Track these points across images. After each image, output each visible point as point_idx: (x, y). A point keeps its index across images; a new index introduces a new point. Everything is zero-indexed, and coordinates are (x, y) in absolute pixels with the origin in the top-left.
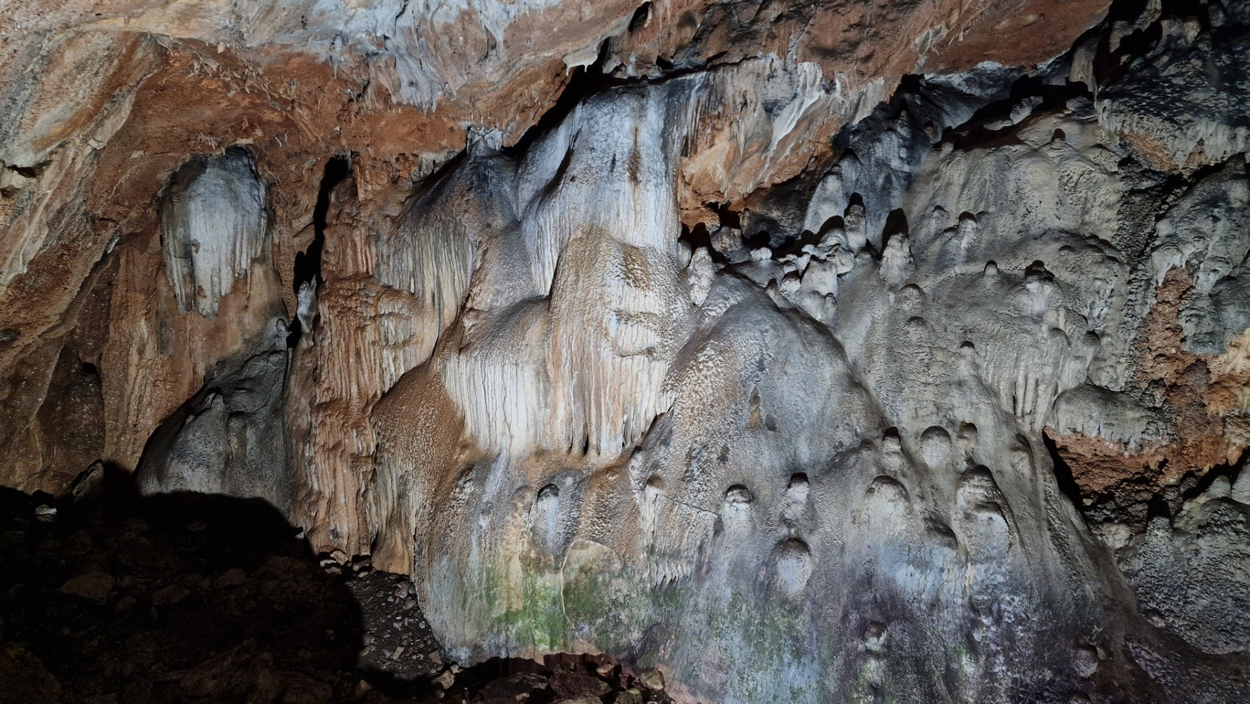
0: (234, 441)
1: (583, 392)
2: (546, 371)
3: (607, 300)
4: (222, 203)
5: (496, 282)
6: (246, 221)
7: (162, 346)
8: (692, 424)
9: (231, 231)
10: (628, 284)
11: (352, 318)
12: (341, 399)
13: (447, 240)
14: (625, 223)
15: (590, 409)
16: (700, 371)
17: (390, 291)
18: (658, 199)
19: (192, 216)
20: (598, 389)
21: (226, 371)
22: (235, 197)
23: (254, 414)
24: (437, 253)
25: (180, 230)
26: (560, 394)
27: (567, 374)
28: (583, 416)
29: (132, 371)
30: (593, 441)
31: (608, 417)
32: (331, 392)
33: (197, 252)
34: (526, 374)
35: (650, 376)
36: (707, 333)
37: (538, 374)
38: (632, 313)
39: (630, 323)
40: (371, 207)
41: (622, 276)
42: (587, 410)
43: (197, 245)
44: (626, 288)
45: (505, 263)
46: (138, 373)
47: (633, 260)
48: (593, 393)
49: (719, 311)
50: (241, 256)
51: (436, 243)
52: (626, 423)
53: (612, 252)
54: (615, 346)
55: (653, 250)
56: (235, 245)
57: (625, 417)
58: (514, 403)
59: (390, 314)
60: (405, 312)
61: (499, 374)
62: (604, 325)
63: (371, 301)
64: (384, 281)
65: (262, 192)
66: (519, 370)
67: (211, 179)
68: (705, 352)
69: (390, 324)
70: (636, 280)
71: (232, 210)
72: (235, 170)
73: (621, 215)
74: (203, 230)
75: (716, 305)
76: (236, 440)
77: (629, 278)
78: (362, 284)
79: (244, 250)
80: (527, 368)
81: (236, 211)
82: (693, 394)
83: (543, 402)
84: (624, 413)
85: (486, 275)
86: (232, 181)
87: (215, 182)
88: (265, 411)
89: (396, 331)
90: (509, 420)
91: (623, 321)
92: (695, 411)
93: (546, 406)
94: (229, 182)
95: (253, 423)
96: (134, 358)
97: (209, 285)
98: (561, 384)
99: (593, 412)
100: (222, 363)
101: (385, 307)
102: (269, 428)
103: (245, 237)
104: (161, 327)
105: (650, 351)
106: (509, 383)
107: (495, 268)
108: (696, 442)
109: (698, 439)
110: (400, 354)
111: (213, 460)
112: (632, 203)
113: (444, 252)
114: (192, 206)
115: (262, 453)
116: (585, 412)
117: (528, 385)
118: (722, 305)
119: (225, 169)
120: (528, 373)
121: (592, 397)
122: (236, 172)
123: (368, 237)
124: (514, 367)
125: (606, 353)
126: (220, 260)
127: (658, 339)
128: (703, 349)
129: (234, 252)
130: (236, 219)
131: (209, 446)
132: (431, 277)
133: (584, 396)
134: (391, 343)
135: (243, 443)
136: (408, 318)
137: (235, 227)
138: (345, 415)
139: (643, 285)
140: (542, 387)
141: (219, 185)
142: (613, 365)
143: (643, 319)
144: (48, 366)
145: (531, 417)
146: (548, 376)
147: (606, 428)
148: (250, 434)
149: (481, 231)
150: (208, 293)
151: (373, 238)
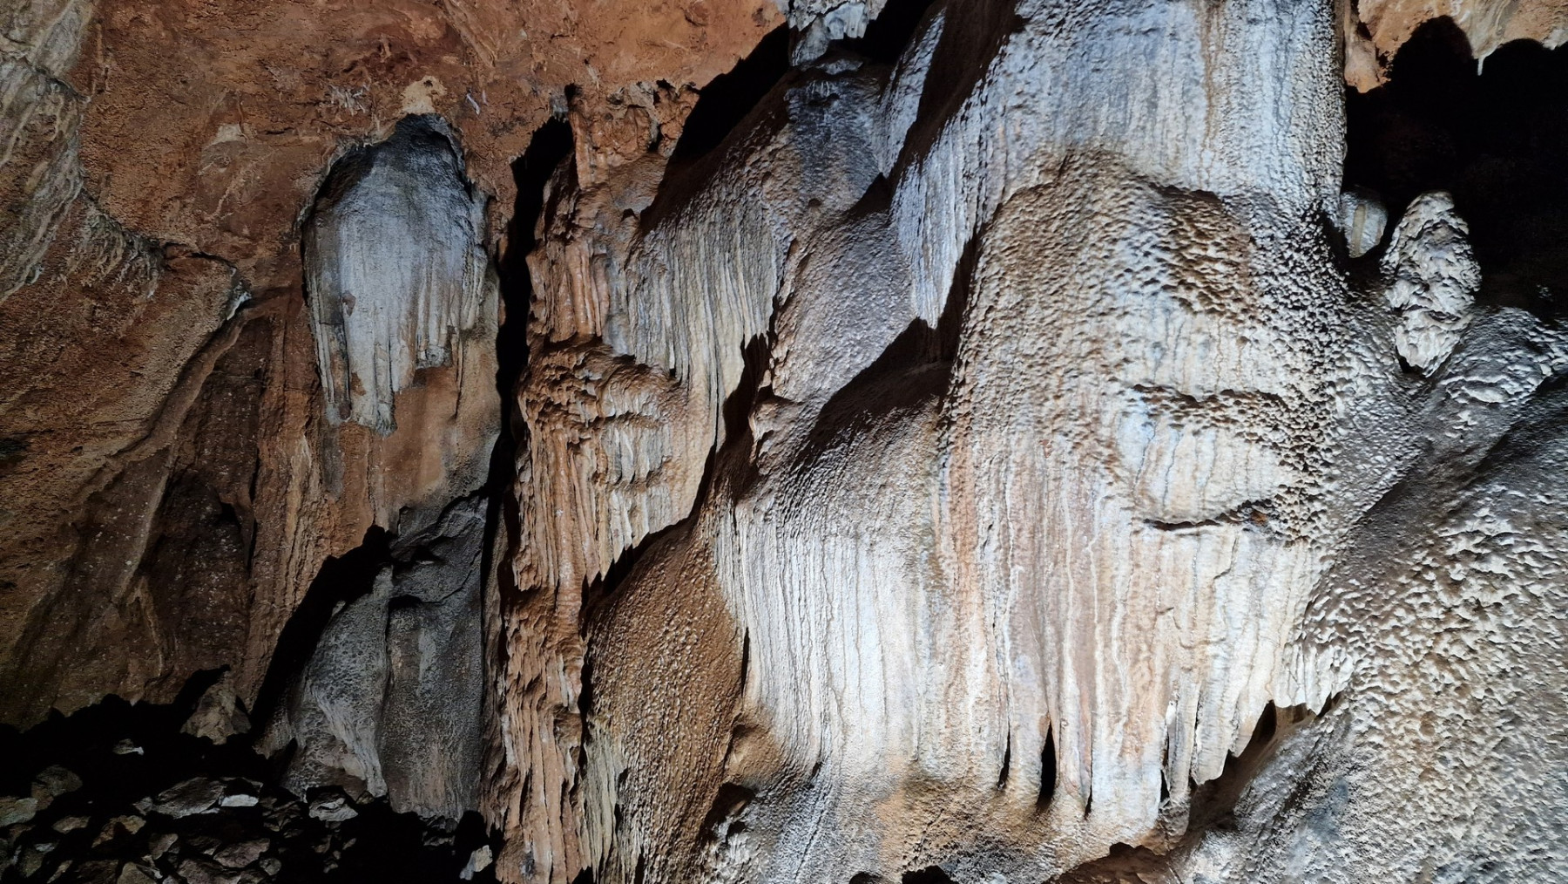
0: (397, 653)
1: (1038, 625)
2: (933, 559)
3: (1115, 356)
4: (393, 226)
5: (823, 333)
6: (436, 260)
7: (327, 480)
8: (1427, 773)
9: (408, 275)
10: (1186, 304)
11: (559, 426)
12: (547, 589)
13: (729, 248)
14: (1177, 130)
15: (1060, 679)
16: (1455, 586)
17: (631, 369)
18: (1285, 44)
19: (343, 250)
20: (1085, 626)
21: (415, 526)
22: (416, 215)
23: (438, 604)
24: (712, 277)
25: (326, 274)
26: (973, 624)
27: (992, 572)
28: (1039, 693)
29: (291, 519)
30: (1069, 767)
31: (1115, 704)
32: (532, 575)
33: (350, 313)
34: (880, 564)
35: (1258, 590)
36: (1473, 460)
37: (911, 564)
38: (1198, 395)
39: (1189, 425)
40: (600, 199)
41: (1164, 280)
42: (1052, 680)
43: (350, 301)
44: (1180, 315)
45: (846, 286)
46: (298, 523)
47: (1200, 234)
48: (1069, 631)
49: (1511, 387)
50: (427, 321)
51: (710, 256)
52: (1174, 731)
53: (1133, 214)
54: (1137, 494)
55: (1266, 201)
56: (415, 302)
57: (1171, 711)
58: (850, 639)
59: (627, 416)
60: (652, 411)
61: (813, 562)
62: (1104, 432)
63: (591, 390)
64: (621, 348)
65: (477, 214)
66: (863, 551)
67: (378, 183)
68: (1471, 525)
69: (623, 437)
70: (1210, 293)
71: (409, 239)
72: (425, 171)
73: (1163, 103)
74: (360, 274)
75: (1501, 370)
76: (399, 654)
77: (1190, 287)
78: (582, 356)
79: (434, 311)
80: (883, 547)
81: (417, 242)
82: (1431, 669)
83: (926, 642)
84: (1166, 698)
85: (801, 317)
86: (415, 188)
87: (383, 190)
88: (458, 601)
89: (636, 452)
90: (838, 683)
91: (1167, 418)
92: (1440, 729)
93: (933, 655)
94: (408, 190)
95: (433, 621)
96: (295, 499)
97: (370, 373)
98: (975, 598)
99: (1070, 685)
100: (408, 511)
101: (617, 401)
102: (460, 631)
103: (434, 288)
104: (324, 447)
105: (1254, 512)
106: (838, 586)
107: (823, 300)
108: (1448, 841)
109: (1457, 832)
110: (642, 499)
111: (364, 686)
112: (1200, 65)
113: (725, 274)
114: (344, 232)
115: (444, 678)
116: (1045, 683)
117: (885, 593)
118: (1521, 369)
119: (404, 169)
120: (887, 560)
121: (1068, 645)
122: (425, 174)
123: (593, 258)
124: (850, 542)
125: (1112, 514)
126: (389, 329)
127: (1289, 477)
128: (1462, 512)
129: (413, 314)
130: (417, 255)
131: (359, 658)
132: (703, 336)
133: (1041, 638)
134: (628, 478)
135: (411, 659)
136: (658, 424)
137: (416, 269)
138: (550, 623)
139: (1234, 308)
140: (922, 601)
141: (390, 195)
142: (1133, 553)
143: (1232, 412)
144: (141, 507)
145: (894, 681)
146: (939, 574)
147: (1107, 740)
148: (427, 643)
149: (800, 216)
150: (367, 385)
151: (599, 262)
